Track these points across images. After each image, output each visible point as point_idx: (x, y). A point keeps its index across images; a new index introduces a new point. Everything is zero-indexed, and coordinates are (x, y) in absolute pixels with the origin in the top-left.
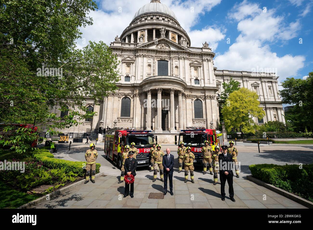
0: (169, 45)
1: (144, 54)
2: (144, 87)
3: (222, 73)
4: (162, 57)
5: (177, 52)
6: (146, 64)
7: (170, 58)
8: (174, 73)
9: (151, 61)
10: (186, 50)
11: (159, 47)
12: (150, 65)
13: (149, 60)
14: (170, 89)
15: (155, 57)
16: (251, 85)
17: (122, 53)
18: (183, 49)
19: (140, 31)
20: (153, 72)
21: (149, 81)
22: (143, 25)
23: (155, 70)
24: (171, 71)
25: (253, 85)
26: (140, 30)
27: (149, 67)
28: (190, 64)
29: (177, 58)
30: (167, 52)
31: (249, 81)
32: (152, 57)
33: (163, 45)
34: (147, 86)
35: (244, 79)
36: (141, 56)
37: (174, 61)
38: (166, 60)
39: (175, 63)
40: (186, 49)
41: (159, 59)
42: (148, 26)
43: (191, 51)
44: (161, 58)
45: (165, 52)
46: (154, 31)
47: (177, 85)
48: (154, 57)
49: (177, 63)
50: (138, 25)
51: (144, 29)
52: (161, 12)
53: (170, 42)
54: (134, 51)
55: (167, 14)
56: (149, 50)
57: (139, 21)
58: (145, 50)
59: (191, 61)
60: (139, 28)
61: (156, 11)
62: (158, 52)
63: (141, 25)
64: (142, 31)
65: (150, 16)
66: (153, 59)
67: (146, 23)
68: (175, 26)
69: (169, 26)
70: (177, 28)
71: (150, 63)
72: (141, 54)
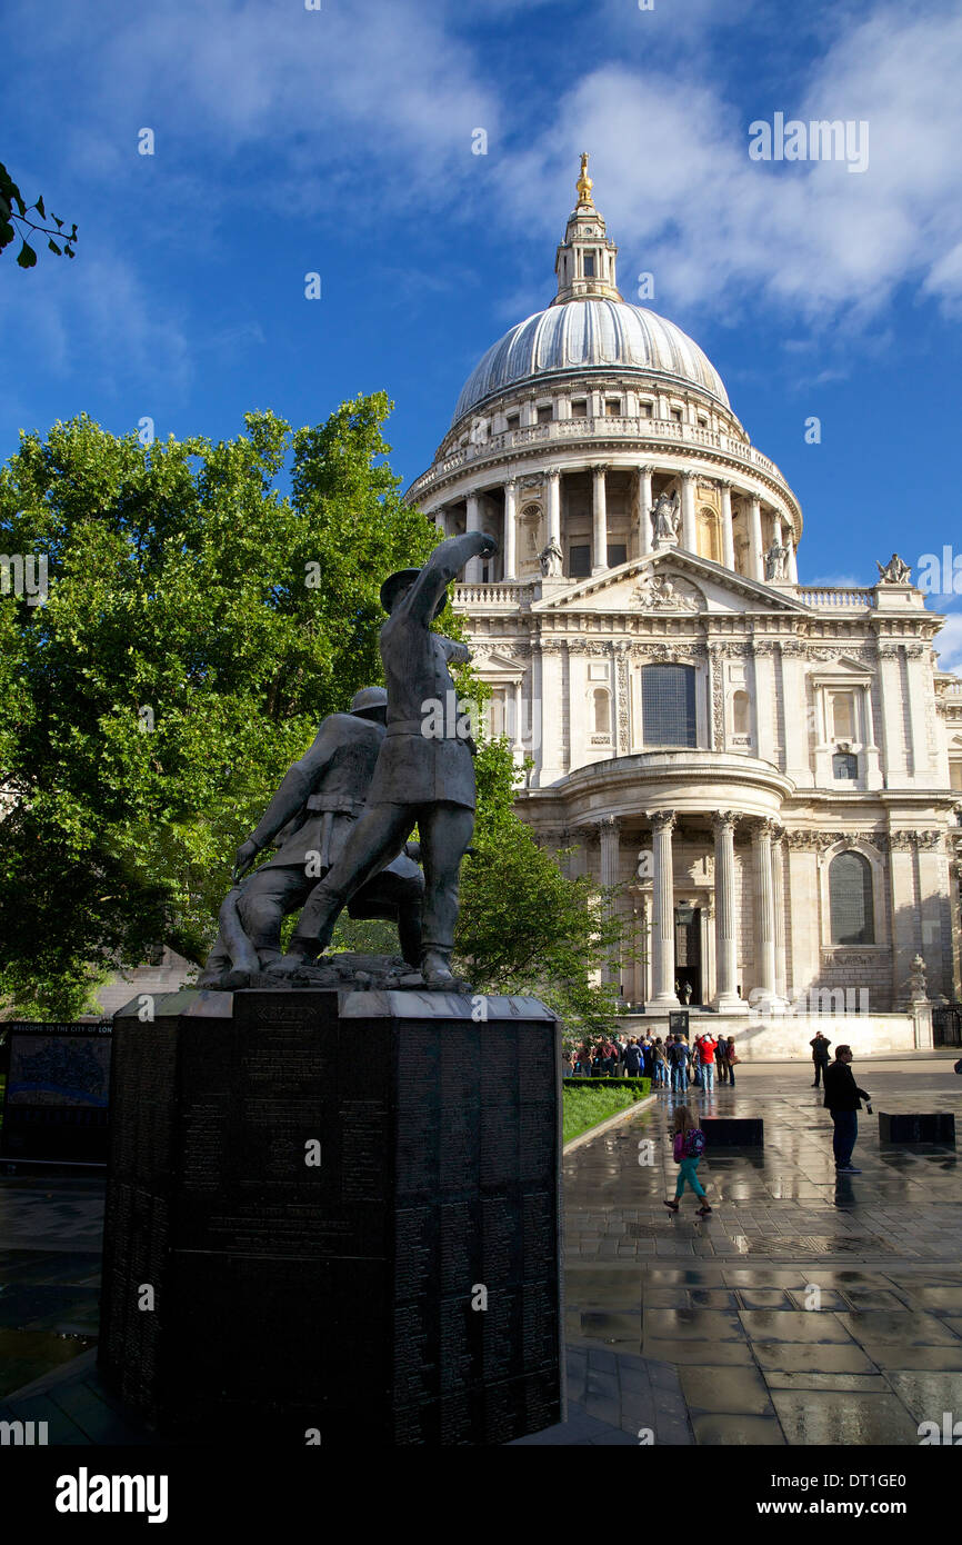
0: (701, 585)
1: (572, 639)
4: (663, 648)
5: (742, 621)
6: (581, 690)
7: (707, 652)
9: (606, 671)
10: (787, 608)
11: (647, 597)
12: (600, 695)
13: (595, 665)
14: (713, 813)
18: (775, 605)
19: (516, 488)
20: (619, 729)
22: (536, 451)
23: (629, 720)
24: (713, 716)
26: (518, 479)
27: (600, 704)
28: (810, 677)
29: (740, 650)
30: (689, 621)
32: (613, 650)
33: (668, 585)
36: (559, 648)
37: (725, 665)
38: (683, 660)
39: (734, 674)
40: (793, 601)
41: (650, 661)
42: (563, 457)
43: (816, 611)
44: (656, 652)
45: (676, 622)
46: (600, 486)
47: (752, 792)
48: (623, 650)
49: (739, 676)
50: (508, 451)
51: (540, 476)
52: (633, 365)
53: (705, 570)
54: (520, 625)
55: (663, 370)
56: (597, 619)
57: (505, 420)
58: (577, 617)
59: (814, 661)
60: (513, 466)
61: (603, 364)
62: (641, 625)
63: (521, 455)
64: (527, 486)
65: (567, 392)
66: (620, 661)
67: (553, 441)
68: (715, 447)
69: (681, 448)
70: (727, 453)
71: (603, 684)
72: (556, 637)
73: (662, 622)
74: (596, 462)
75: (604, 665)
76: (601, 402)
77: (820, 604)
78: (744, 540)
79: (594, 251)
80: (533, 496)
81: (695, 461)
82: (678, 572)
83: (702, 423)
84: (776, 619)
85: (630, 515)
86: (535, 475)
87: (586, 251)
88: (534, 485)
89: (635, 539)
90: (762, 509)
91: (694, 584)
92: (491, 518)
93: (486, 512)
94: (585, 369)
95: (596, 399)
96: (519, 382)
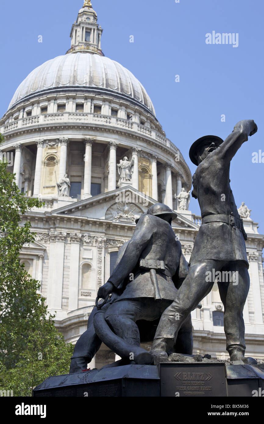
0: (144, 209)
1: (73, 233)
9: (92, 254)
10: (189, 226)
11: (115, 213)
12: (87, 267)
13: (85, 250)
15: (104, 241)
19: (44, 146)
22: (56, 127)
26: (44, 142)
32: (95, 241)
33: (126, 207)
36: (65, 237)
40: (191, 222)
41: (116, 249)
44: (119, 244)
46: (88, 150)
48: (100, 242)
50: (41, 125)
51: (57, 141)
52: (109, 89)
54: (44, 222)
55: (124, 94)
56: (88, 222)
57: (39, 109)
58: (76, 221)
60: (43, 134)
61: (94, 86)
62: (111, 228)
63: (47, 128)
64: (50, 145)
65: (74, 98)
66: (99, 248)
67: (66, 123)
68: (149, 136)
69: (133, 135)
70: (156, 141)
71: (89, 261)
72: (64, 232)
73: (123, 227)
74: (88, 137)
75: (90, 250)
76: (91, 105)
78: (163, 188)
79: (91, 29)
80: (52, 151)
81: (139, 143)
83: (142, 123)
84: (183, 232)
85: (104, 168)
86: (54, 140)
87: (87, 28)
88: (54, 145)
89: (106, 181)
90: (172, 173)
91: (140, 208)
92: (28, 161)
93: (26, 157)
94: (84, 87)
95: (89, 104)
96: (49, 89)
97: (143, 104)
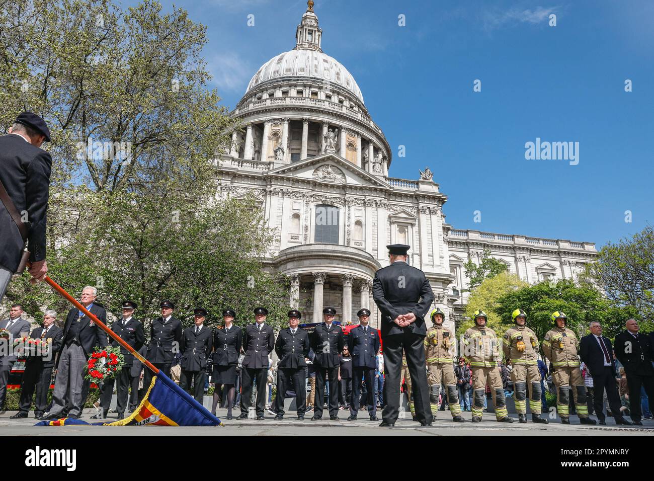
0: (344, 171)
1: (285, 189)
2: (282, 268)
3: (466, 238)
4: (326, 198)
5: (361, 189)
6: (288, 214)
7: (345, 201)
8: (351, 237)
9: (300, 206)
10: (381, 185)
11: (320, 174)
12: (297, 216)
13: (295, 202)
14: (343, 275)
15: (311, 196)
16: (537, 269)
17: (232, 182)
18: (375, 183)
19: (270, 124)
20: (304, 233)
21: (296, 255)
22: (279, 109)
23: (309, 229)
24: (346, 231)
25: (540, 271)
26: (271, 120)
27: (296, 221)
28: (390, 217)
29: (360, 202)
30: (338, 187)
31: (532, 261)
32: (304, 196)
33: (330, 170)
34: (290, 265)
35: (518, 255)
36: (279, 192)
37: (353, 208)
38: (335, 204)
39: (356, 212)
40: (382, 182)
41: (320, 203)
42: (291, 113)
43: (393, 188)
44: (323, 199)
45: (333, 186)
46: (306, 127)
47: (360, 266)
48: (307, 197)
49: (359, 213)
50: (267, 107)
51: (280, 120)
52: (324, 79)
53: (346, 165)
54: (262, 180)
55: (336, 83)
56: (297, 181)
57: (268, 94)
58: (288, 179)
59: (391, 210)
60: (269, 114)
61: (312, 76)
62: (317, 186)
63: (272, 109)
64: (274, 123)
65: (295, 86)
66: (306, 202)
67: (287, 105)
68: (356, 117)
69: (342, 116)
70: (361, 121)
71: (298, 211)
72: (278, 188)
73: (326, 185)
74: (305, 117)
75: (299, 203)
76: (309, 92)
77: (395, 185)
79: (312, 31)
80: (276, 128)
81: (347, 122)
82: (335, 165)
83: (352, 107)
84: (376, 190)
86: (278, 119)
87: (309, 30)
88: (278, 123)
90: (374, 147)
91: (341, 171)
94: (304, 77)
95: (307, 90)
96: (275, 79)
97: (353, 92)
